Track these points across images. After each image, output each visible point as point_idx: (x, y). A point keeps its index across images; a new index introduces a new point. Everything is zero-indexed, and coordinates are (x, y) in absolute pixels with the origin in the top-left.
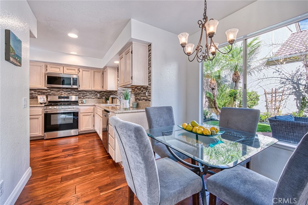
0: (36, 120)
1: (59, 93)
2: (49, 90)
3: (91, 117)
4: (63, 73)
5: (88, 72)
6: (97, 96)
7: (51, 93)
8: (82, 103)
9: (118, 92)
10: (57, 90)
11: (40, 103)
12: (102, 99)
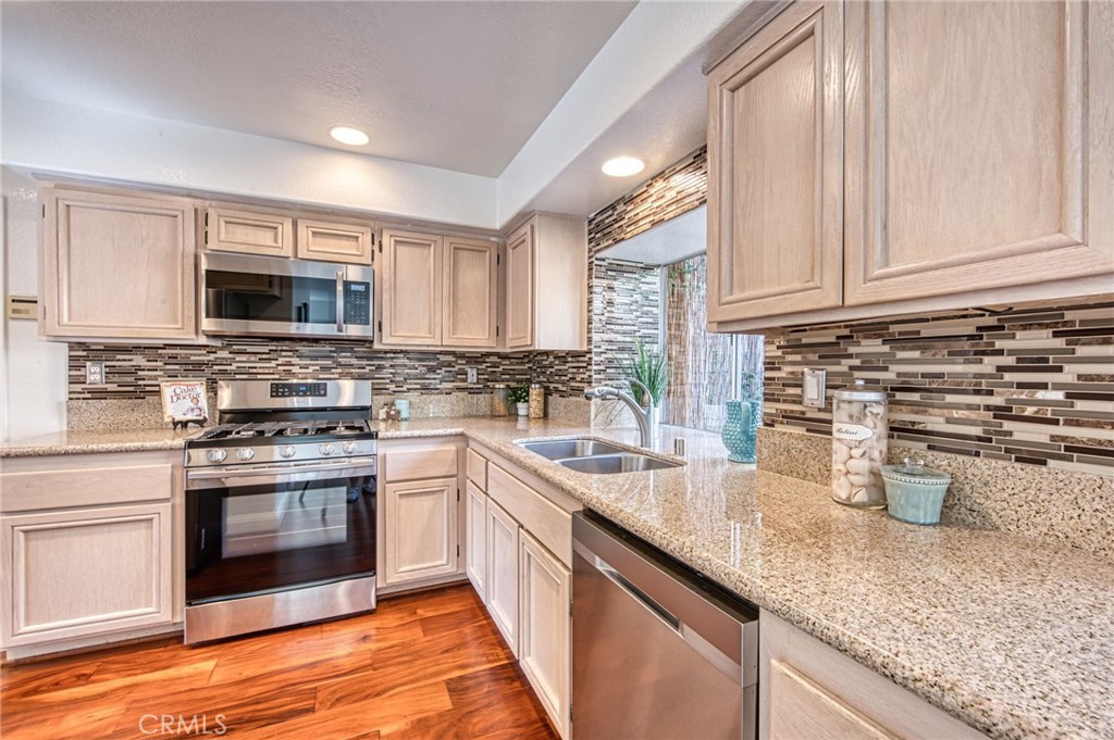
0: (140, 532)
1: (273, 364)
2: (222, 348)
3: (445, 501)
4: (296, 256)
5: (425, 251)
6: (465, 380)
7: (233, 367)
8: (394, 418)
9: (595, 358)
10: (266, 349)
11: (175, 424)
12: (487, 396)
